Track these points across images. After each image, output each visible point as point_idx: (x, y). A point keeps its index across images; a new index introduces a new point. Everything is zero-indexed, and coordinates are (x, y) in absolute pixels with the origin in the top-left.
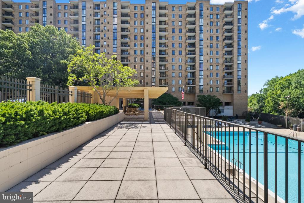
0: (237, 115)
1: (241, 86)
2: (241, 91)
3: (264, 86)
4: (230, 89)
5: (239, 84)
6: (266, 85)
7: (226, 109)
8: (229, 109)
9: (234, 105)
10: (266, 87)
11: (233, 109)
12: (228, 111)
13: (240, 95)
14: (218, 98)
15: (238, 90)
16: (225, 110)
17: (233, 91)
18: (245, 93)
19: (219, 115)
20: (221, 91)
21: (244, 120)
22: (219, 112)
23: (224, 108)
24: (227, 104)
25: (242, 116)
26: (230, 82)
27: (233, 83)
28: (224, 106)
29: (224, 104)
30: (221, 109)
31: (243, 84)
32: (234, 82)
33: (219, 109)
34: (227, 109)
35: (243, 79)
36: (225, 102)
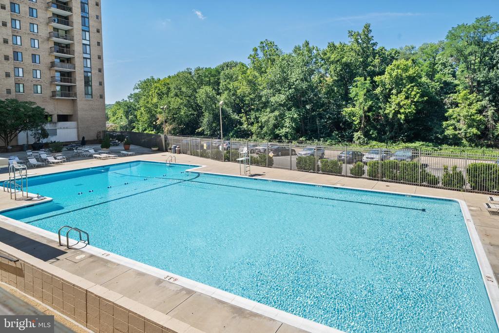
0: (83, 138)
1: (91, 86)
2: (92, 95)
3: (134, 89)
4: (68, 91)
5: (87, 82)
6: (137, 88)
7: (61, 128)
8: (67, 128)
9: (79, 121)
10: (137, 91)
11: (78, 128)
12: (66, 132)
13: (91, 102)
14: (38, 107)
15: (87, 94)
16: (58, 131)
17: (75, 95)
18: (101, 100)
19: (44, 141)
20: (48, 93)
21: (99, 146)
22: (45, 134)
23: (56, 126)
24: (63, 118)
25: (96, 138)
26: (67, 76)
27: (75, 79)
28: (56, 123)
29: (55, 118)
30: (50, 128)
31: (95, 83)
32: (77, 78)
33: (43, 130)
34: (64, 128)
35: (95, 74)
36: (58, 115)
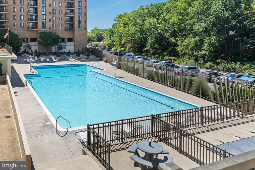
0: (69, 51)
1: (81, 23)
2: (81, 28)
3: (114, 21)
4: (72, 27)
6: (116, 20)
7: (68, 45)
8: (70, 45)
9: (75, 42)
10: (115, 22)
11: (74, 45)
12: (70, 47)
13: (80, 32)
15: (79, 27)
16: (67, 46)
17: (74, 29)
18: (85, 30)
19: (61, 51)
20: (64, 28)
21: (75, 55)
22: (61, 48)
23: (66, 44)
24: (70, 40)
25: (82, 51)
26: (72, 19)
27: (74, 20)
28: (66, 42)
30: (64, 45)
31: (83, 22)
32: (75, 20)
33: (60, 45)
34: (69, 45)
35: (83, 17)
36: (67, 38)
